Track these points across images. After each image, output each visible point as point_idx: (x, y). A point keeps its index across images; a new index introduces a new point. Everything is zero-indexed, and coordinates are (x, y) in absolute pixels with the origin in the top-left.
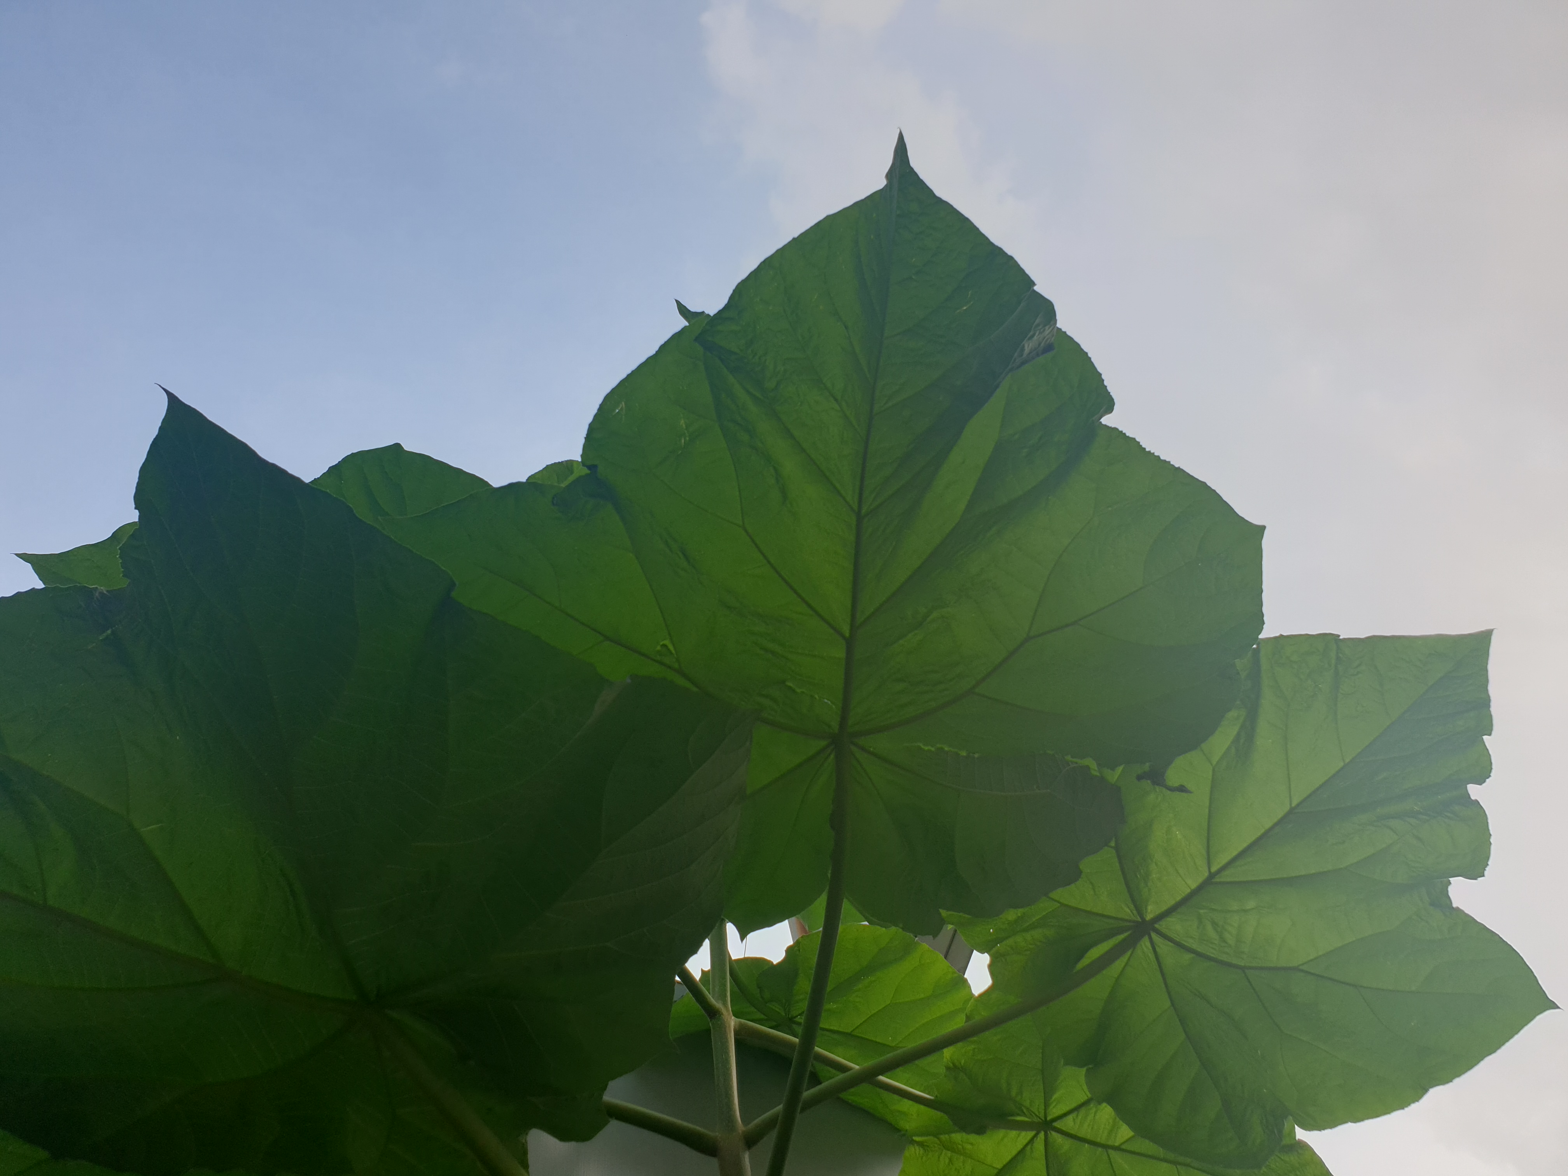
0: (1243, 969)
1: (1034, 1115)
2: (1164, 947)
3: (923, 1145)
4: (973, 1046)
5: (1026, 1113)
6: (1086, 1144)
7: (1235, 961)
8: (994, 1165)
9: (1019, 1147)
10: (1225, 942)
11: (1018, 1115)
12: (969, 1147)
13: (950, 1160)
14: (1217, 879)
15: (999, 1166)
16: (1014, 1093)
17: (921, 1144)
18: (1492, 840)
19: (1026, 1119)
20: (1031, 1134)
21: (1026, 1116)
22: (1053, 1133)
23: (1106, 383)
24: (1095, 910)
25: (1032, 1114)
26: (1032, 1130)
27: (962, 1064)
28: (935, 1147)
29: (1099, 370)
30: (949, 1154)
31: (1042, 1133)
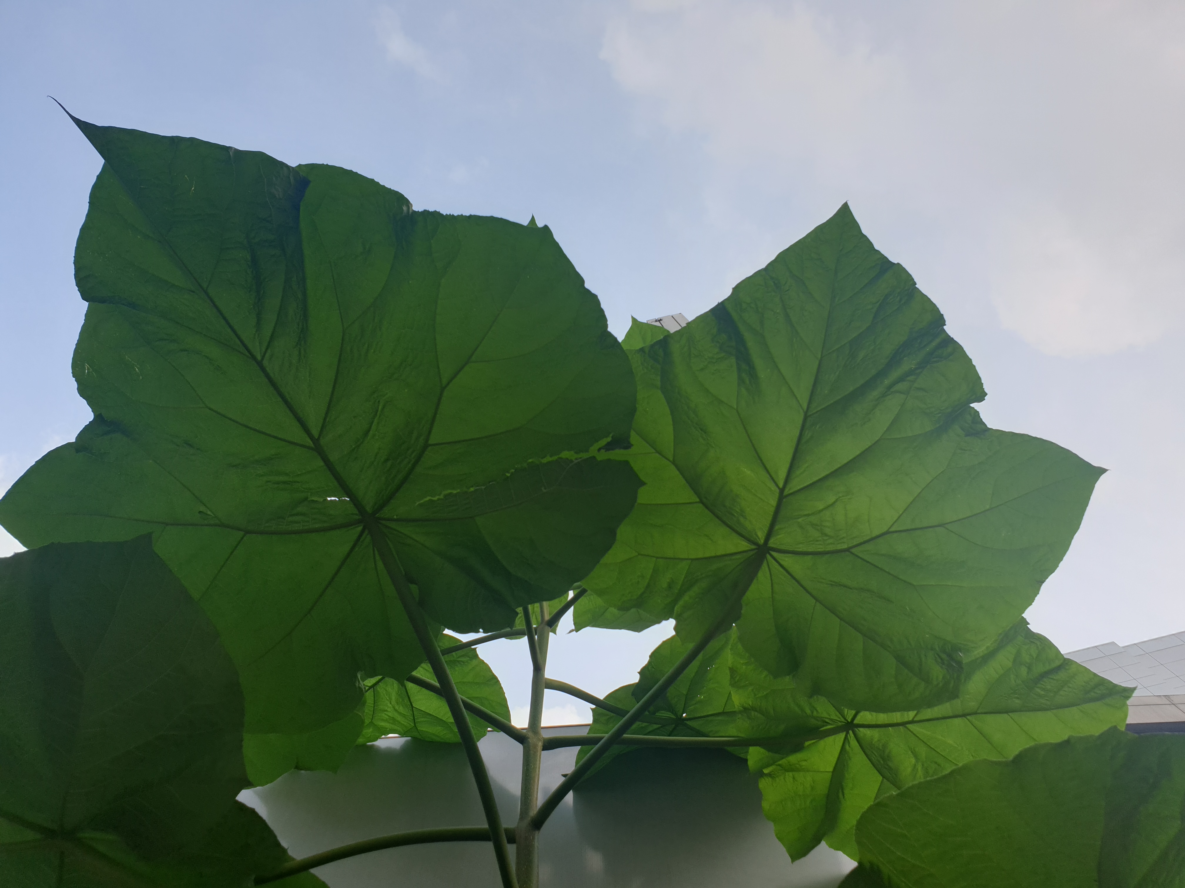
0: (848, 550)
1: (837, 722)
2: (787, 560)
3: (771, 775)
4: (750, 689)
5: (829, 722)
6: (890, 728)
7: (840, 547)
8: (827, 770)
9: (838, 749)
10: (826, 535)
11: (823, 726)
12: (804, 763)
13: (794, 778)
14: (786, 492)
15: (831, 769)
16: (808, 711)
17: (769, 775)
18: (974, 363)
19: (832, 726)
20: (842, 735)
21: (831, 725)
22: (861, 729)
23: (382, 183)
24: (718, 554)
25: (836, 721)
26: (843, 732)
27: (751, 705)
28: (779, 773)
29: (369, 176)
30: (791, 774)
31: (851, 732)
